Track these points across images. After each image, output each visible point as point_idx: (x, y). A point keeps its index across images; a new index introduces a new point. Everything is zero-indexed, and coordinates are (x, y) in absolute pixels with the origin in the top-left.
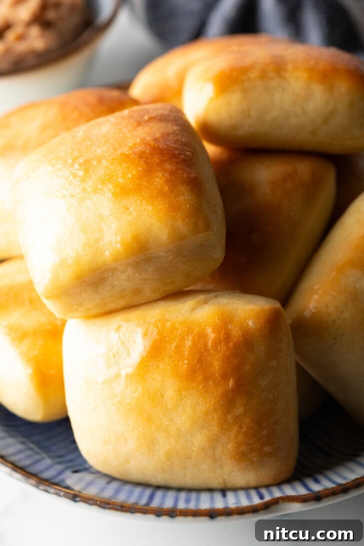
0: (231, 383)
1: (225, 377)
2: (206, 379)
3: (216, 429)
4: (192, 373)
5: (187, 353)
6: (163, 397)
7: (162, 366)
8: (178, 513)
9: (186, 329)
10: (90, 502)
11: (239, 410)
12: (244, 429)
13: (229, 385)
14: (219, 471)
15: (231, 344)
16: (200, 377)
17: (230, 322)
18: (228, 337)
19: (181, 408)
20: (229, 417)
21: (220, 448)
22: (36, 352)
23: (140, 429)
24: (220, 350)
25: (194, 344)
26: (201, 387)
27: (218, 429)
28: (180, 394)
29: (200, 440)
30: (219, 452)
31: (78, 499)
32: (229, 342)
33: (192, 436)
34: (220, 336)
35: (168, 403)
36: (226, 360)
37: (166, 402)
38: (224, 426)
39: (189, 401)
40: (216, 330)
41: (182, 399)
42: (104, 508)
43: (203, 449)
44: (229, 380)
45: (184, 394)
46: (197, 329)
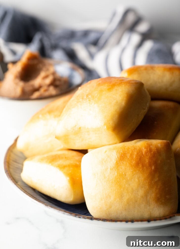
0: (153, 168)
1: (150, 166)
2: (143, 166)
3: (147, 187)
4: (137, 164)
5: (135, 156)
6: (126, 175)
7: (125, 163)
8: (135, 221)
9: (134, 148)
10: (98, 220)
11: (156, 179)
12: (159, 187)
13: (152, 169)
14: (148, 208)
15: (152, 152)
16: (140, 166)
17: (151, 145)
18: (151, 150)
19: (133, 179)
20: (153, 182)
21: (149, 196)
22: (70, 172)
23: (116, 190)
24: (148, 155)
25: (138, 154)
26: (141, 169)
27: (148, 187)
28: (133, 173)
29: (141, 193)
30: (149, 198)
31: (93, 219)
32: (151, 152)
33: (138, 191)
34: (147, 150)
35: (128, 178)
36: (151, 158)
37: (127, 177)
38: (151, 186)
39: (136, 176)
40: (145, 148)
41: (133, 175)
42: (104, 221)
43: (142, 197)
44: (152, 166)
45: (134, 173)
46: (138, 148)
